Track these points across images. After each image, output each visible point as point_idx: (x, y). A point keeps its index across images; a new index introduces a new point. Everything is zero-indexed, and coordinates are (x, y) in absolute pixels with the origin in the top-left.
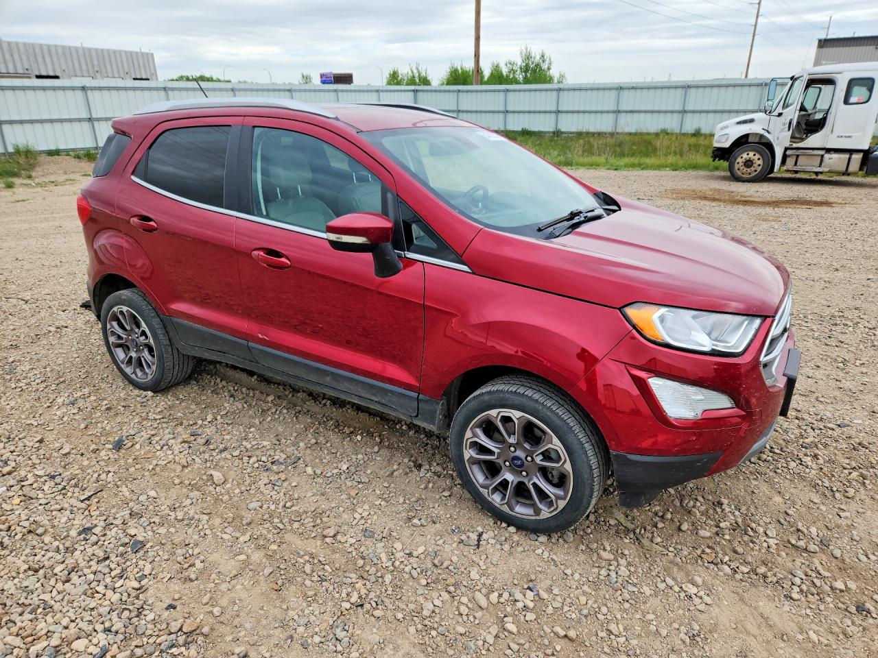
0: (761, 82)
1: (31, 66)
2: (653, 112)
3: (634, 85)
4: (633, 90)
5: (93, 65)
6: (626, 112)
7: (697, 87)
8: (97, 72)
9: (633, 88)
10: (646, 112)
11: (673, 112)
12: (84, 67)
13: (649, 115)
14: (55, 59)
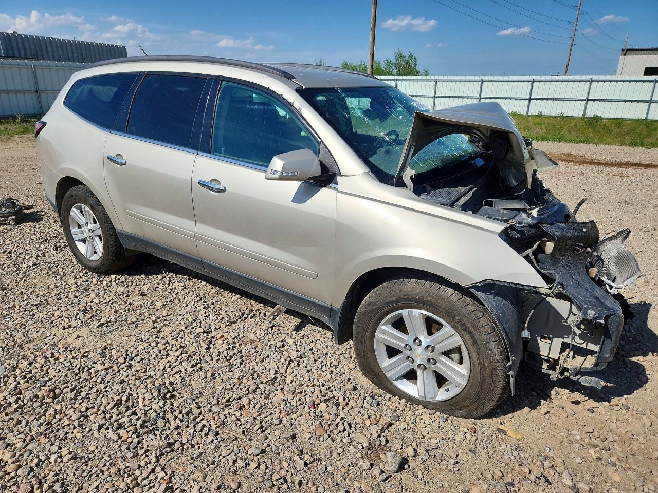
1: (37, 52)
5: (82, 55)
12: (76, 55)
14: (55, 49)
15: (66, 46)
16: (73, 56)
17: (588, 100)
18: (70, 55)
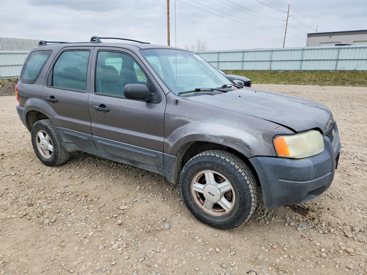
0: (271, 50)
2: (231, 62)
3: (224, 51)
4: (224, 53)
5: (19, 46)
6: (222, 62)
7: (248, 52)
8: (21, 48)
9: (224, 52)
10: (229, 62)
11: (239, 62)
12: (15, 46)
13: (230, 63)
15: (10, 42)
16: (14, 47)
17: (338, 60)
18: (12, 47)
